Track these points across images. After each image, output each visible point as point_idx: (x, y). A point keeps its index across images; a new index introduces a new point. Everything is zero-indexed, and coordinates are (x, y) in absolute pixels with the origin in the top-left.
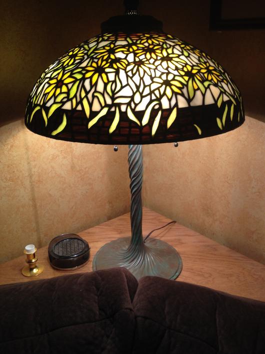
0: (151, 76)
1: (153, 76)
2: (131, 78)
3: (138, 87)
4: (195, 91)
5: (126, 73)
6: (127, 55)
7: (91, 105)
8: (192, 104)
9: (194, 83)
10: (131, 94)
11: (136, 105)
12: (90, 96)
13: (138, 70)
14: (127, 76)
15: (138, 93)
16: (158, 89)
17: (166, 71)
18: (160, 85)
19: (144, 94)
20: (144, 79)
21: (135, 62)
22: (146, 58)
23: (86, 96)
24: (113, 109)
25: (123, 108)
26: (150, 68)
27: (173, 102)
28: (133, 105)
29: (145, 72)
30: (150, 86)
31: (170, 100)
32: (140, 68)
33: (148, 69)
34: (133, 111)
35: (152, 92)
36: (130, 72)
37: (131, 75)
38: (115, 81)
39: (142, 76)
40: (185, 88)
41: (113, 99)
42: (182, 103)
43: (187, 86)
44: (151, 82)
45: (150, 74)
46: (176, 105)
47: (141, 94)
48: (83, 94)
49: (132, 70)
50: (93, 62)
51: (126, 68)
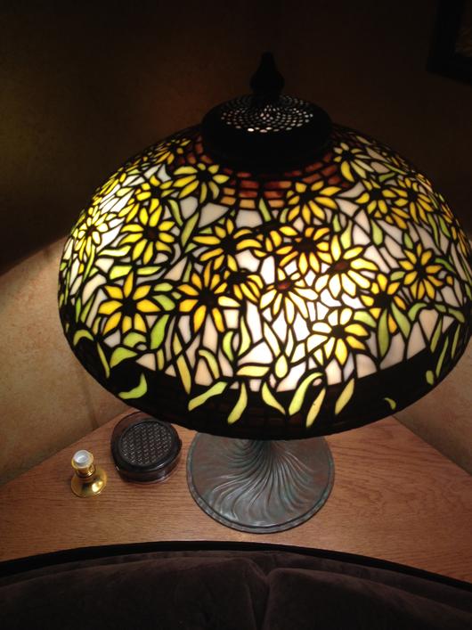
0: (308, 320)
1: (313, 319)
2: (270, 324)
3: (282, 346)
4: (391, 335)
5: (261, 311)
6: (262, 260)
7: (193, 372)
8: (384, 365)
9: (391, 319)
10: (269, 360)
11: (279, 380)
12: (191, 352)
13: (283, 306)
14: (263, 320)
15: (282, 359)
16: (321, 346)
17: (338, 304)
18: (325, 338)
19: (294, 360)
20: (295, 326)
21: (277, 283)
22: (298, 271)
23: (183, 353)
24: (235, 386)
25: (255, 385)
26: (306, 300)
27: (349, 370)
28: (273, 381)
29: (297, 309)
30: (305, 341)
31: (342, 367)
32: (287, 300)
33: (302, 301)
34: (273, 391)
35: (309, 355)
36: (268, 311)
37: (269, 318)
38: (237, 331)
39: (290, 321)
40: (373, 335)
41: (235, 366)
42: (365, 367)
43: (376, 330)
44: (308, 333)
45: (306, 316)
46: (354, 373)
47: (289, 359)
48: (178, 348)
49: (271, 306)
50: (194, 271)
51: (259, 299)
